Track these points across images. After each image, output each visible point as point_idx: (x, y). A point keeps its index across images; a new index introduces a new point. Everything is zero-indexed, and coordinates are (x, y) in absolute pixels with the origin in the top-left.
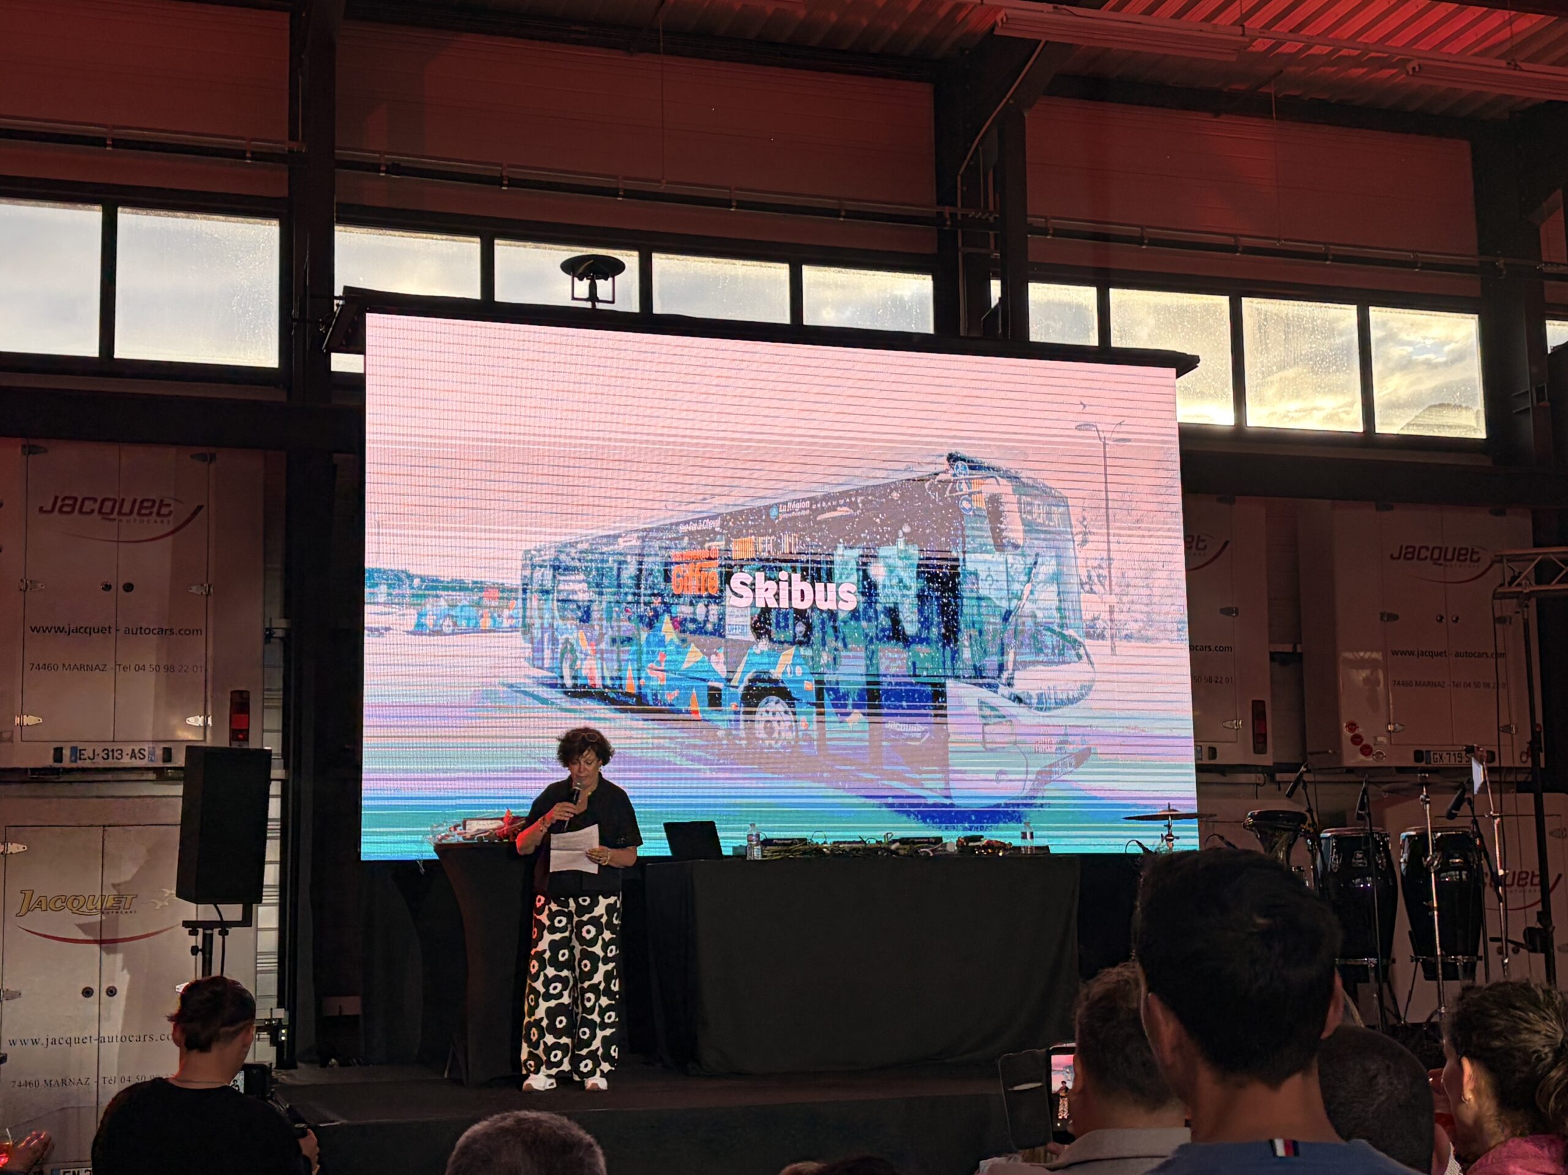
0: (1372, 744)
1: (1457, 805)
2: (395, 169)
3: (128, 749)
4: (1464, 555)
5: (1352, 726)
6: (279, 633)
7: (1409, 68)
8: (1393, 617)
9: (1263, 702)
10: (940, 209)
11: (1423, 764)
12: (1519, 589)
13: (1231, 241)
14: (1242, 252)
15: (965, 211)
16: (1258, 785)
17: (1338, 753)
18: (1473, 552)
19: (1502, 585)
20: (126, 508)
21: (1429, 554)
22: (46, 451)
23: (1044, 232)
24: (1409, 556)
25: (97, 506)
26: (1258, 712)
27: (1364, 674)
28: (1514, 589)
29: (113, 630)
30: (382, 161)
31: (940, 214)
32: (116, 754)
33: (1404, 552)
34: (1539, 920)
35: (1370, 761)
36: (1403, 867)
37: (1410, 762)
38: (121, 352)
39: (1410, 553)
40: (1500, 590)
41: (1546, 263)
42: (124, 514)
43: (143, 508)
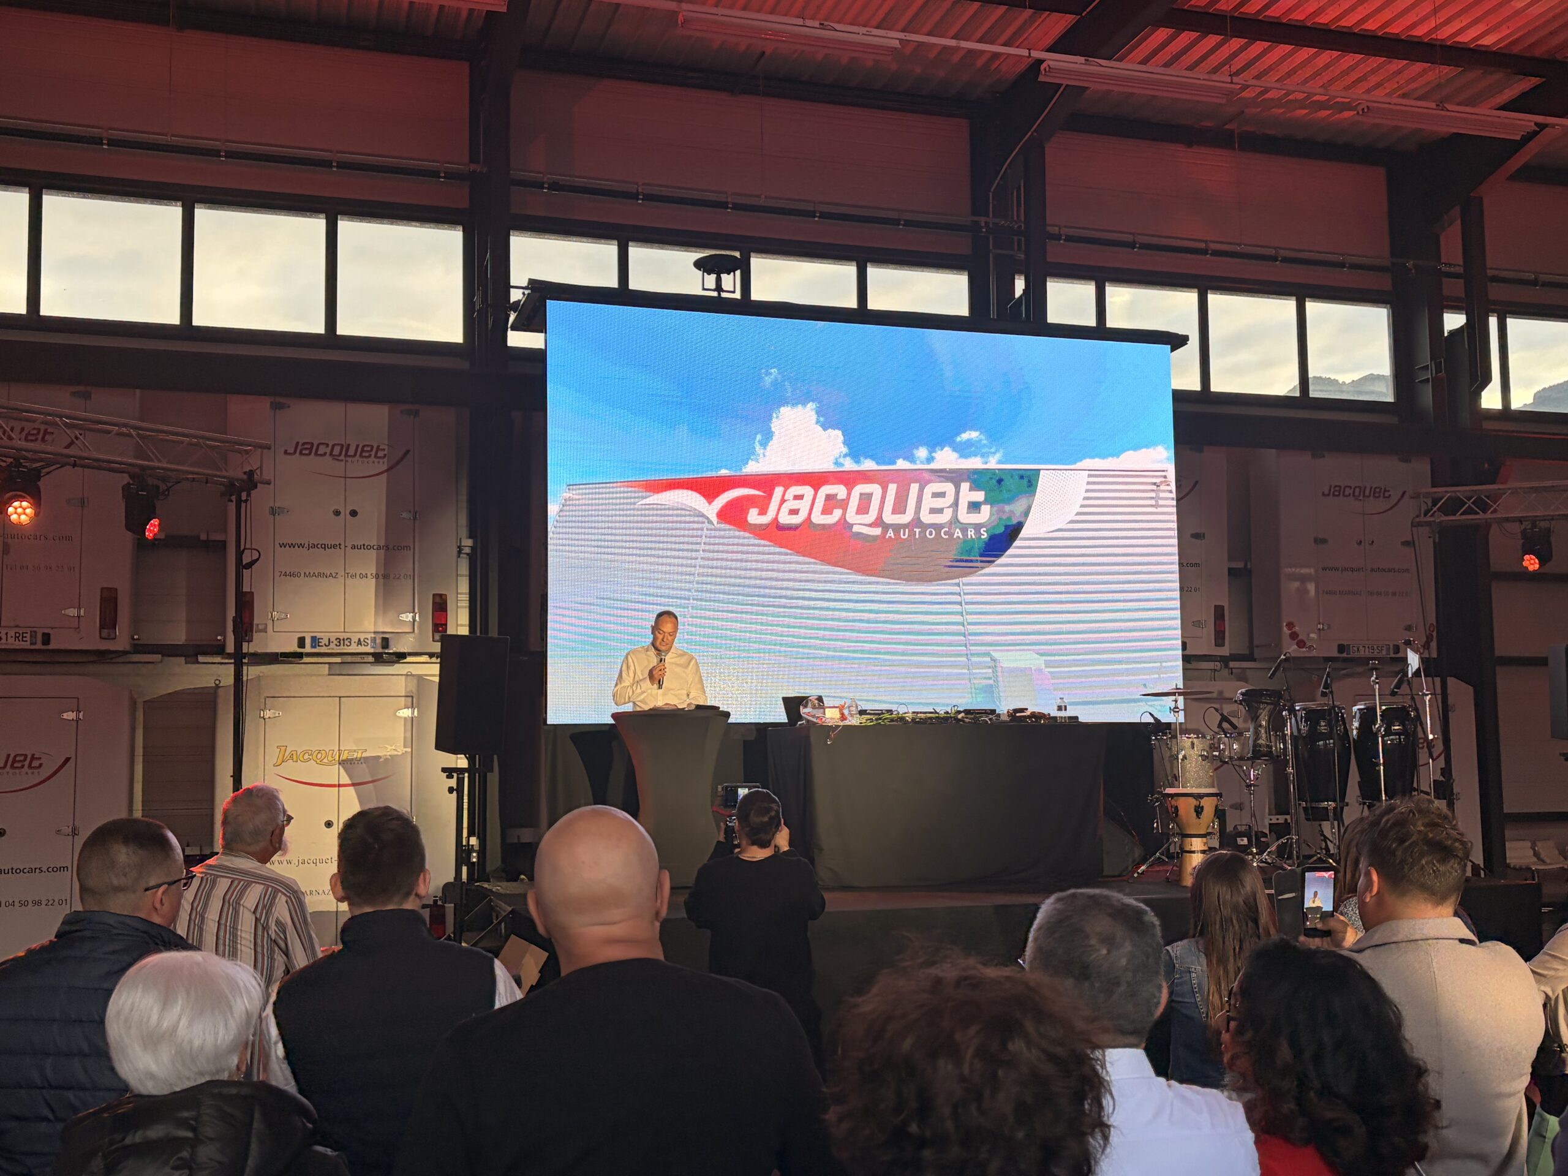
0: (1305, 639)
1: (1398, 686)
2: (555, 186)
3: (355, 639)
5: (1290, 625)
6: (467, 550)
8: (1324, 541)
9: (1223, 607)
10: (976, 218)
11: (1344, 655)
12: (1432, 519)
13: (1203, 245)
14: (1211, 255)
15: (996, 220)
16: (1215, 670)
17: (1278, 646)
18: (1385, 491)
19: (1417, 516)
20: (351, 452)
21: (1351, 492)
22: (289, 407)
23: (1057, 237)
24: (1337, 493)
25: (328, 450)
26: (1219, 612)
27: (1297, 584)
28: (1429, 519)
29: (342, 546)
30: (545, 180)
31: (976, 223)
32: (346, 642)
33: (1332, 490)
35: (1304, 652)
36: (1355, 732)
37: (1335, 654)
38: (341, 330)
39: (1337, 491)
40: (1417, 520)
41: (1445, 264)
42: (350, 456)
43: (364, 452)
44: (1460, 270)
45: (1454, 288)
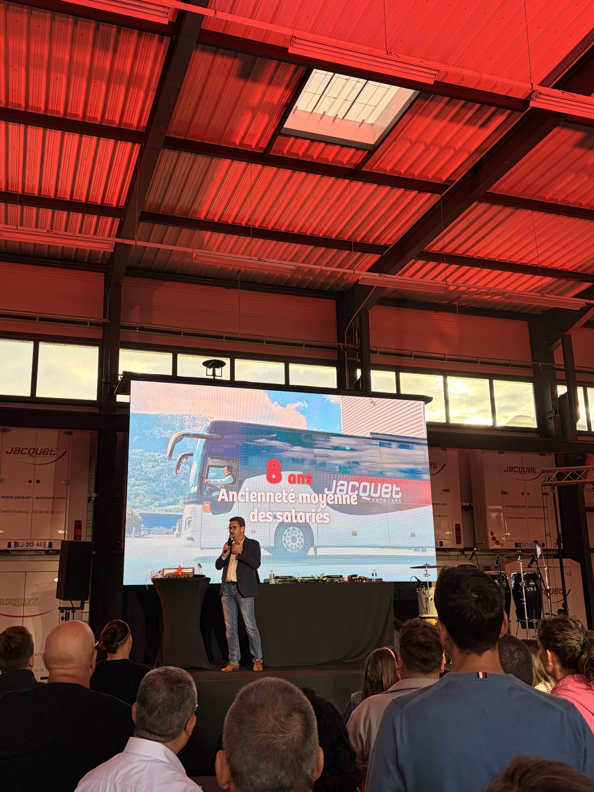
0: (499, 540)
1: (532, 563)
2: (141, 329)
3: (36, 543)
4: (531, 470)
5: (492, 534)
6: (93, 499)
7: (506, 296)
8: (506, 493)
9: (459, 525)
10: (339, 344)
11: (518, 548)
12: (551, 482)
13: (443, 356)
14: (447, 360)
15: (348, 345)
16: (458, 556)
17: (487, 543)
18: (534, 469)
19: (544, 481)
20: (38, 452)
21: (518, 470)
22: (10, 431)
23: (376, 352)
24: (511, 470)
25: (27, 451)
26: (458, 527)
27: (496, 514)
28: (549, 482)
29: (32, 498)
30: (137, 326)
31: (339, 346)
32: (31, 545)
33: (509, 469)
34: (563, 606)
35: (499, 547)
36: (513, 586)
37: (514, 548)
38: (39, 394)
39: (511, 469)
40: (544, 483)
41: (557, 365)
42: (38, 454)
43: (44, 452)
44: (563, 367)
45: (561, 375)
